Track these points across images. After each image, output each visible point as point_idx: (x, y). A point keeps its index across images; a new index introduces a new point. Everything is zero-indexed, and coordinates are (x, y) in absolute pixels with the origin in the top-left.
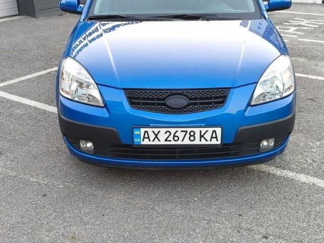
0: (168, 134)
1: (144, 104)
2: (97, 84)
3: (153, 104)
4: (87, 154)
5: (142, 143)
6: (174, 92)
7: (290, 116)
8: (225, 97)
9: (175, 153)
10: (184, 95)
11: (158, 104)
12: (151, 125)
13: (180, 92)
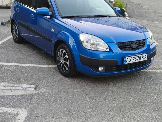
0: (134, 58)
1: (124, 48)
2: (106, 42)
3: (126, 48)
4: (101, 72)
5: (126, 63)
6: (132, 42)
7: (155, 50)
8: (145, 43)
9: (131, 66)
10: (135, 43)
11: (128, 48)
12: (128, 56)
13: (133, 42)
